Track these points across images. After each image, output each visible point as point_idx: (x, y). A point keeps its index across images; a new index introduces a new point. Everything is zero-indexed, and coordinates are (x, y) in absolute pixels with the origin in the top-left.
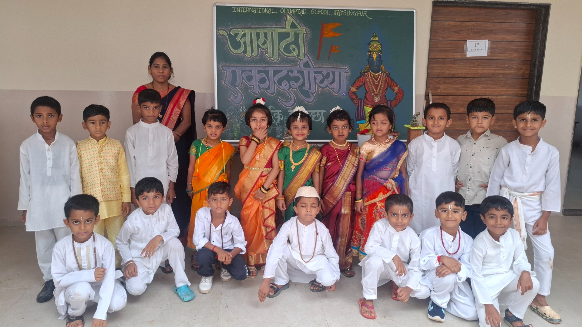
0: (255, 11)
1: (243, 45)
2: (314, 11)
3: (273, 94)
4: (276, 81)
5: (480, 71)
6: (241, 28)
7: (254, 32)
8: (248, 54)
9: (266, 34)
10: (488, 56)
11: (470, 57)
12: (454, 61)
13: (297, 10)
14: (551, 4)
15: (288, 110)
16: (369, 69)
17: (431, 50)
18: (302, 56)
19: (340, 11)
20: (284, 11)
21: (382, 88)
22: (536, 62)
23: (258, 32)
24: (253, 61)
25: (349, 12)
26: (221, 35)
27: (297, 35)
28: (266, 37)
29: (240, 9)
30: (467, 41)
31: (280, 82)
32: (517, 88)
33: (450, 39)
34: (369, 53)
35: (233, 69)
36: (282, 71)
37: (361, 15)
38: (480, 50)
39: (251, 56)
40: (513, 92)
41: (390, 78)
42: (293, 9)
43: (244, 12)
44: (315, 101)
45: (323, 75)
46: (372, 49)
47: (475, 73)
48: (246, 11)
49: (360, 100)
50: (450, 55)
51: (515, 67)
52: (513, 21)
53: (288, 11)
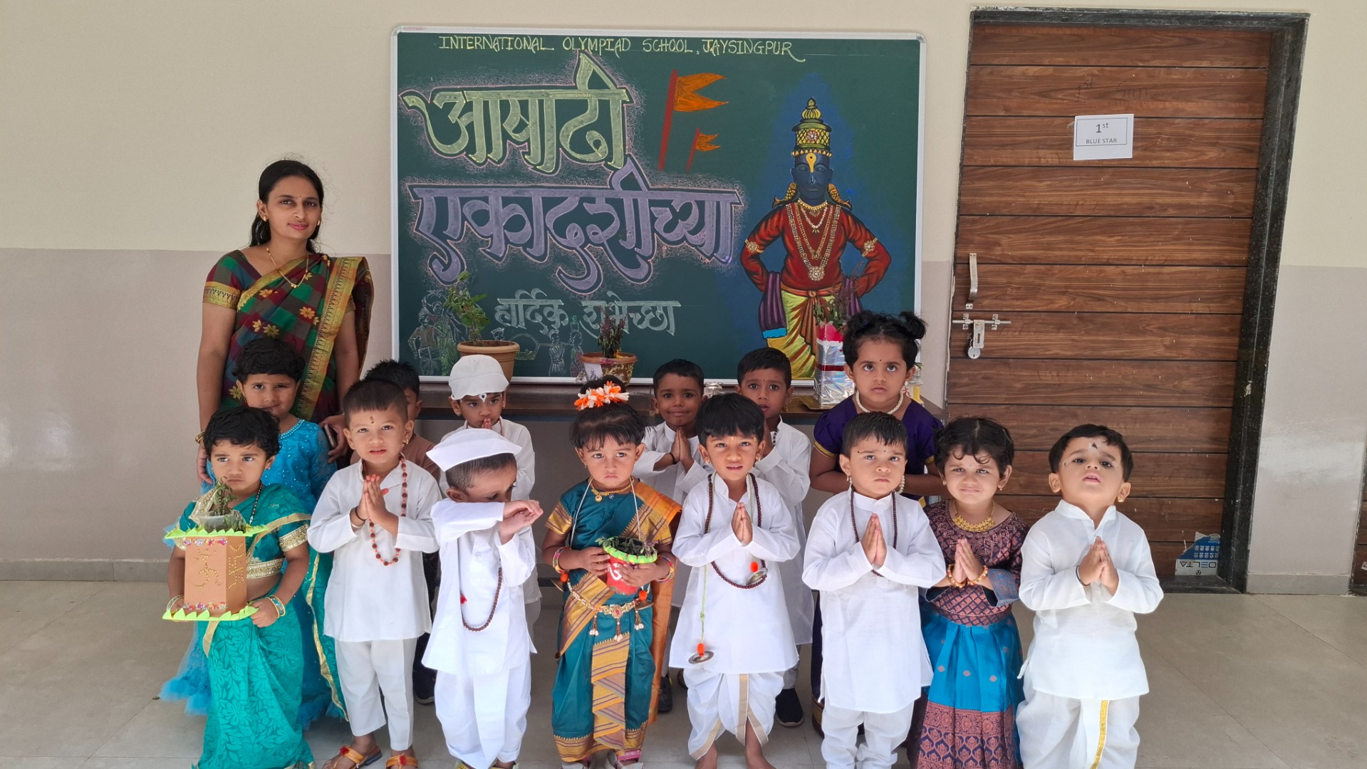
0: (496, 46)
1: (465, 134)
2: (652, 43)
3: (542, 258)
4: (550, 226)
5: (1113, 197)
6: (462, 90)
7: (494, 98)
8: (480, 155)
9: (524, 105)
10: (1134, 158)
11: (1085, 161)
12: (1039, 170)
13: (607, 42)
14: (1308, 15)
15: (581, 299)
16: (795, 194)
17: (969, 141)
18: (617, 161)
19: (719, 43)
20: (572, 44)
21: (830, 245)
22: (1269, 174)
23: (504, 98)
24: (491, 174)
25: (743, 44)
26: (409, 108)
27: (604, 106)
28: (524, 111)
29: (460, 40)
30: (1074, 117)
31: (561, 226)
32: (1219, 245)
33: (1025, 113)
34: (797, 153)
35: (440, 193)
36: (563, 199)
37: (776, 51)
38: (1111, 141)
39: (486, 161)
40: (1207, 256)
41: (853, 217)
42: (596, 40)
43: (468, 48)
44: (652, 278)
45: (672, 209)
46: (804, 142)
47: (1097, 205)
48: (473, 45)
49: (771, 275)
50: (1027, 156)
51: (1211, 187)
52: (1205, 64)
53: (583, 43)
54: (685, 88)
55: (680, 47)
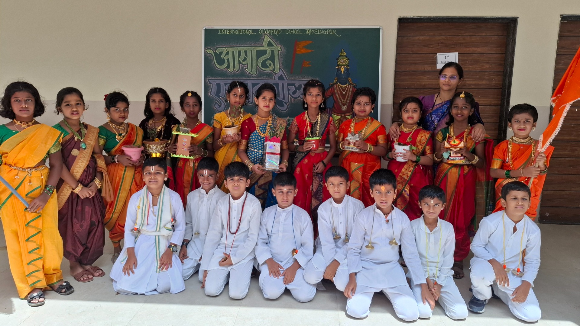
0: (237, 33)
1: (226, 62)
2: (289, 31)
6: (225, 47)
7: (236, 50)
8: (231, 69)
9: (246, 52)
12: (424, 72)
13: (274, 31)
14: (518, 17)
16: (337, 81)
17: (398, 62)
18: (277, 70)
19: (311, 30)
20: (262, 31)
21: (349, 98)
22: (507, 73)
23: (239, 50)
24: (235, 75)
25: (319, 31)
26: (208, 54)
27: (273, 52)
28: (246, 54)
29: (225, 31)
30: (437, 54)
32: (490, 98)
33: (419, 52)
34: (338, 67)
35: (218, 82)
37: (331, 33)
39: (233, 71)
40: (486, 102)
42: (270, 30)
44: (288, 110)
45: (295, 87)
46: (340, 63)
48: (229, 32)
49: (329, 109)
50: (420, 68)
51: (487, 78)
52: (484, 34)
53: (265, 31)
54: (300, 46)
55: (298, 32)
